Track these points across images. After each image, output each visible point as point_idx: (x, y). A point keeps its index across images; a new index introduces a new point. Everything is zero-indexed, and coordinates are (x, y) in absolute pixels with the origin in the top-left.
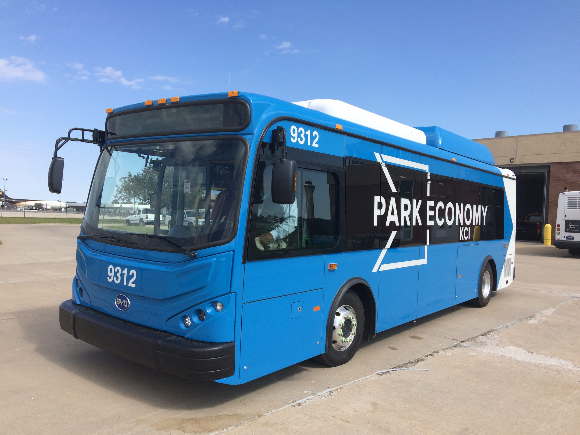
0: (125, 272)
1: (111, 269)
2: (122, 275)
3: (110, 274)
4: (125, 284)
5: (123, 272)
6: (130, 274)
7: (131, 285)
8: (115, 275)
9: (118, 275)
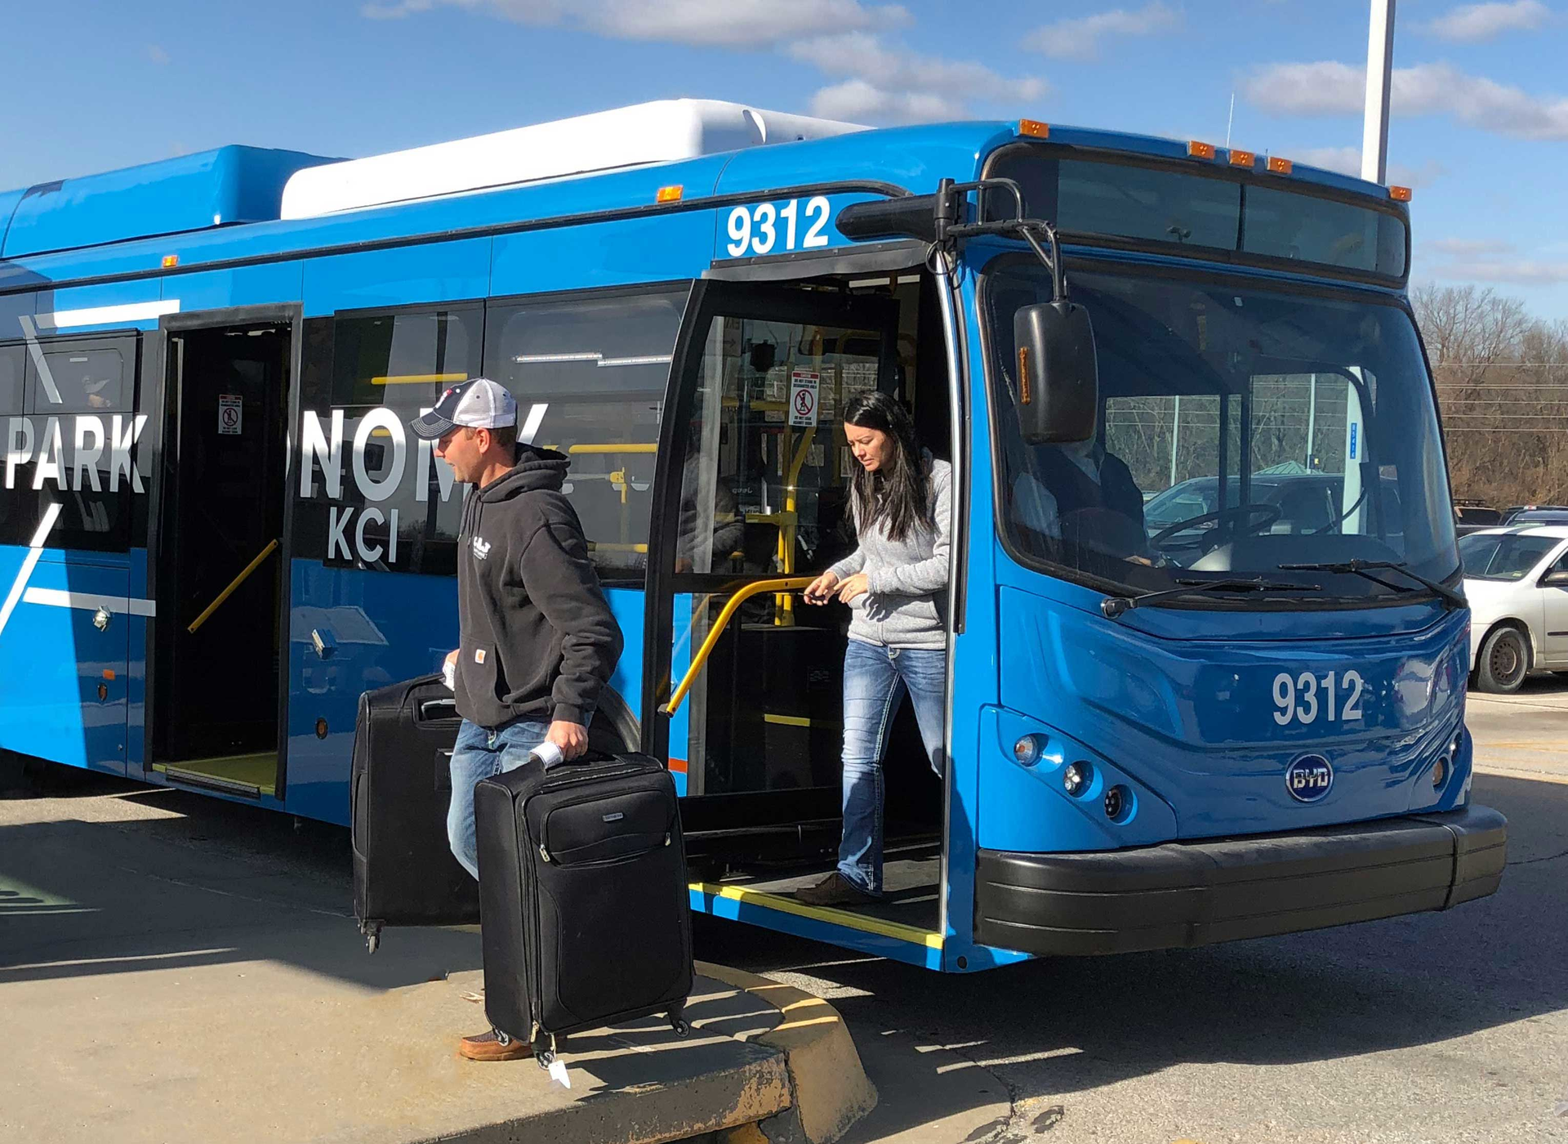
0: (1329, 682)
1: (1284, 686)
2: (1321, 694)
3: (1279, 701)
4: (1331, 717)
5: (1324, 684)
6: (1345, 685)
7: (1349, 714)
8: (1300, 700)
9: (1310, 697)
